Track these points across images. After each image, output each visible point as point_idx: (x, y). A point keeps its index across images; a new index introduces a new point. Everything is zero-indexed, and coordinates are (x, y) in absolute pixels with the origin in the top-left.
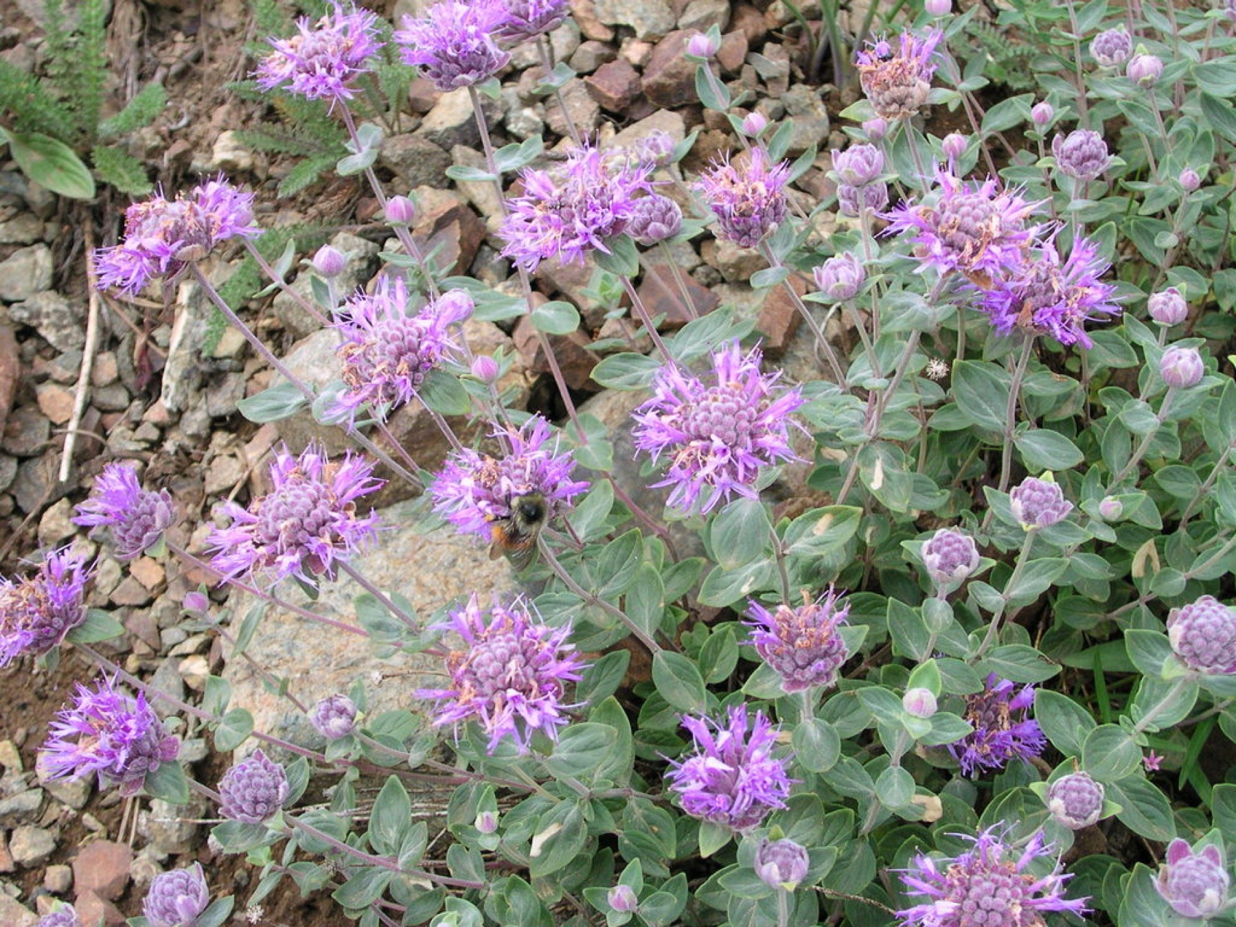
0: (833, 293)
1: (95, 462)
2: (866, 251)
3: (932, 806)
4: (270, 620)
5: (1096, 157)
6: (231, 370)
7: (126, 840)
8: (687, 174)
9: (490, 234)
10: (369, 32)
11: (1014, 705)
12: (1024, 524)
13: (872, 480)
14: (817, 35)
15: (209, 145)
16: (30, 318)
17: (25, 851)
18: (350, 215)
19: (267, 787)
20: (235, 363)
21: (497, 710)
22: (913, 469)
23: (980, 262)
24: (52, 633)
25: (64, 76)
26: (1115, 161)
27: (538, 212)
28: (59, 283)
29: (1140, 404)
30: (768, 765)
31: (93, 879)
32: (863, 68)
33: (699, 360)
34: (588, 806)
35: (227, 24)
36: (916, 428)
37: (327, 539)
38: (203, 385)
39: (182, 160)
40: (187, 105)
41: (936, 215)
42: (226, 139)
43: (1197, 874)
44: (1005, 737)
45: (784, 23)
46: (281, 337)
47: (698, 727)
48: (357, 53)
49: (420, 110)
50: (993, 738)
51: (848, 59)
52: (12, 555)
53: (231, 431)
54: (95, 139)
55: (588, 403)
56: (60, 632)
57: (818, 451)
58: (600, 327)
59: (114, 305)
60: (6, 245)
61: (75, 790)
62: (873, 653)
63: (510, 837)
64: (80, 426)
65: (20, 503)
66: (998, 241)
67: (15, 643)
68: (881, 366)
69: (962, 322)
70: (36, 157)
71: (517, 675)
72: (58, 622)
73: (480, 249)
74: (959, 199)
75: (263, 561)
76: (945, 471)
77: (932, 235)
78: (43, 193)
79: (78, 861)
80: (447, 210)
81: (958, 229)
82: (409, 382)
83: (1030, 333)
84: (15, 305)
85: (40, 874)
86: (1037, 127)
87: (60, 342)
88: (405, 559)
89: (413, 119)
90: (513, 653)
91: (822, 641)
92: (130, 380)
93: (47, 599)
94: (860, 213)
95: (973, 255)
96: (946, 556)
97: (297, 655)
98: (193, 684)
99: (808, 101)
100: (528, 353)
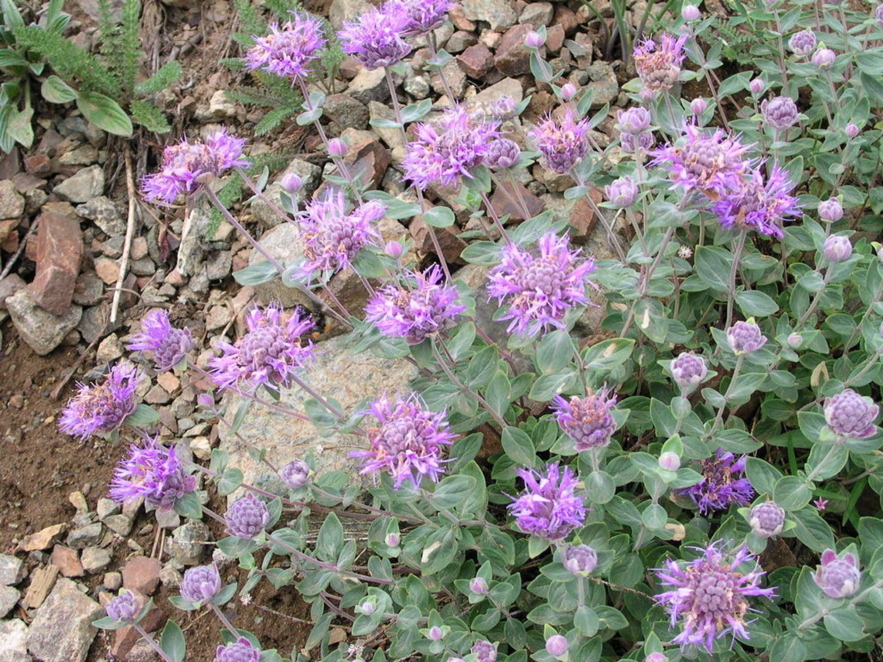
0: (617, 202)
1: (133, 310)
2: (640, 176)
3: (679, 531)
4: (251, 413)
5: (789, 114)
6: (223, 249)
7: (156, 556)
8: (524, 120)
9: (394, 160)
10: (318, 32)
11: (734, 469)
12: (735, 351)
13: (642, 323)
14: (611, 27)
15: (207, 99)
16: (89, 214)
17: (91, 563)
18: (301, 147)
19: (255, 515)
20: (225, 244)
21: (400, 463)
22: (670, 316)
23: (711, 183)
24: (115, 419)
25: (111, 54)
26: (802, 117)
27: (427, 151)
28: (108, 191)
29: (816, 274)
30: (572, 500)
31: (135, 581)
32: (637, 58)
33: (532, 244)
34: (459, 529)
35: (219, 19)
36: (671, 289)
37: (283, 360)
38: (204, 259)
39: (189, 110)
40: (192, 73)
41: (683, 153)
42: (218, 96)
43: (840, 571)
44: (727, 489)
45: (588, 19)
46: (256, 228)
47: (528, 476)
48: (310, 46)
49: (347, 77)
50: (719, 490)
51: (632, 44)
52: (80, 371)
53: (223, 290)
54: (132, 95)
55: (458, 272)
56: (120, 418)
57: (609, 305)
58: (467, 222)
59: (145, 206)
60: (73, 166)
61: (122, 524)
62: (644, 436)
63: (407, 549)
64: (123, 286)
65: (84, 337)
66: (723, 170)
67: (92, 424)
68: (648, 249)
69: (703, 221)
70: (94, 108)
71: (412, 442)
72: (119, 411)
73: (387, 170)
74: (698, 143)
75: (244, 376)
76: (691, 318)
77: (681, 166)
78: (97, 131)
79: (125, 570)
80: (366, 144)
81: (698, 162)
82: (346, 256)
83: (744, 228)
84: (80, 206)
85: (100, 578)
86: (753, 94)
87: (109, 230)
88: (338, 374)
89: (342, 83)
90: (409, 428)
91: (599, 417)
92: (156, 255)
93: (112, 397)
94: (635, 151)
95: (707, 179)
96: (685, 369)
97: (268, 436)
98: (199, 455)
99: (604, 72)
100: (419, 239)
